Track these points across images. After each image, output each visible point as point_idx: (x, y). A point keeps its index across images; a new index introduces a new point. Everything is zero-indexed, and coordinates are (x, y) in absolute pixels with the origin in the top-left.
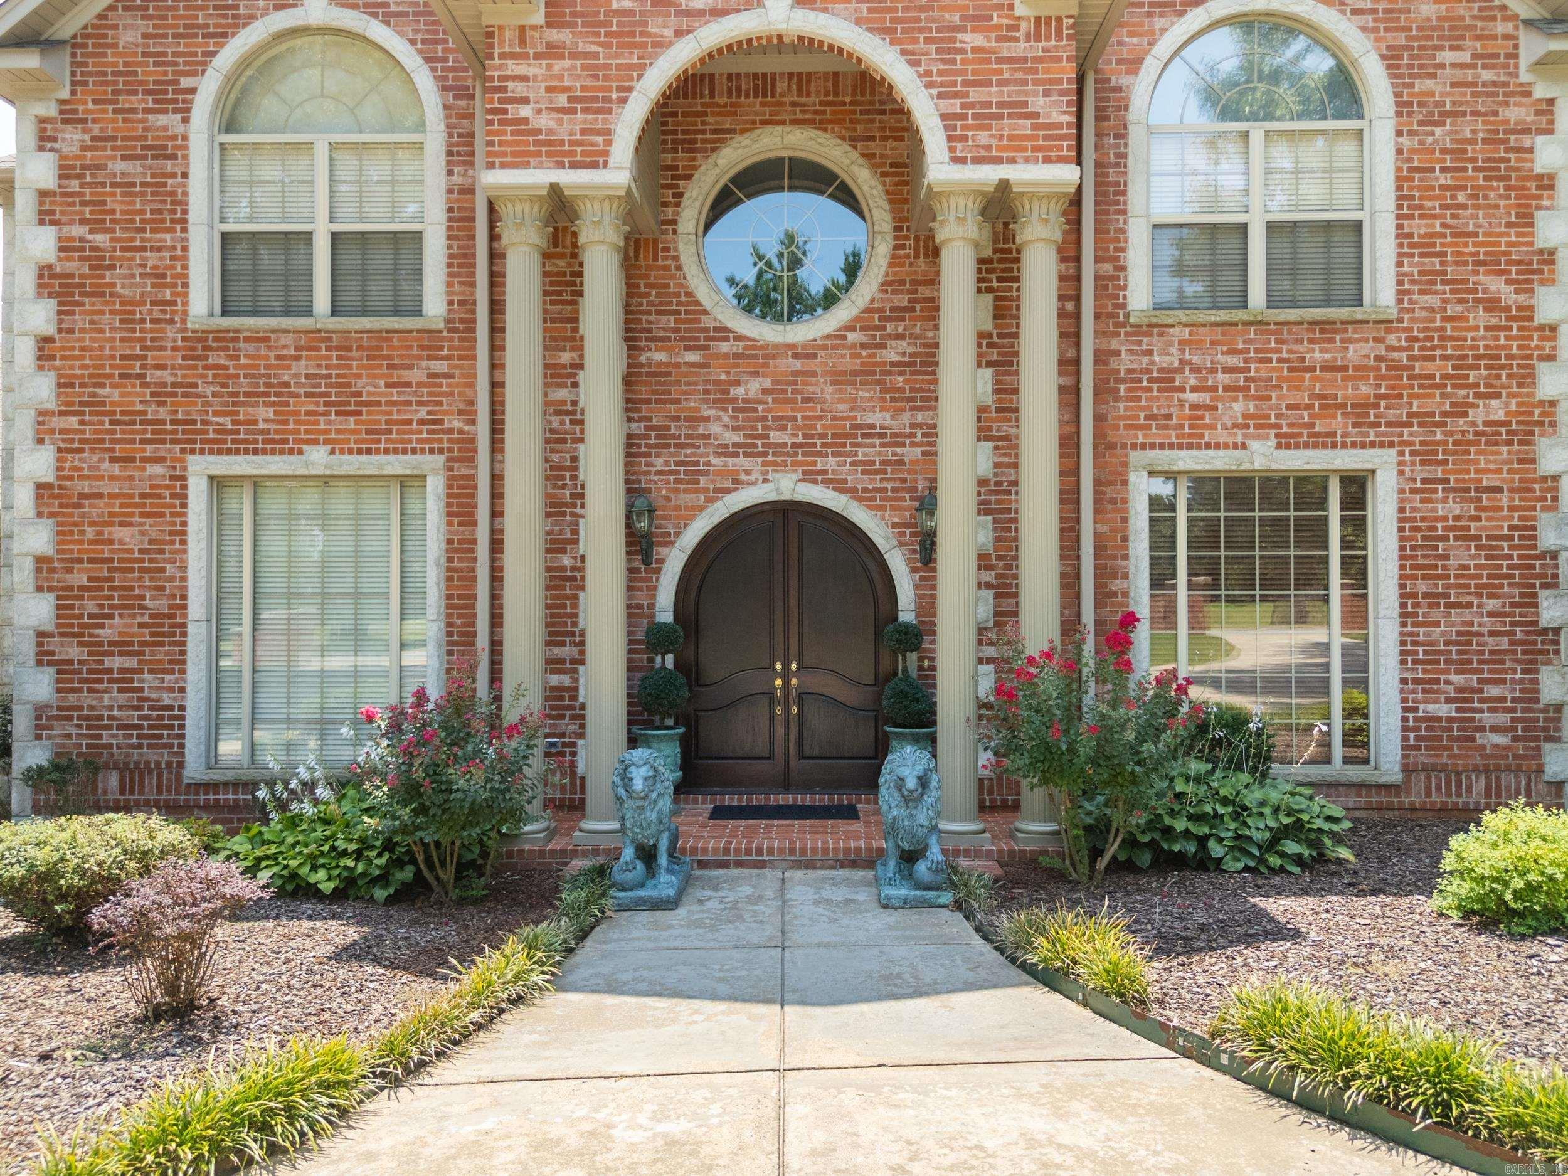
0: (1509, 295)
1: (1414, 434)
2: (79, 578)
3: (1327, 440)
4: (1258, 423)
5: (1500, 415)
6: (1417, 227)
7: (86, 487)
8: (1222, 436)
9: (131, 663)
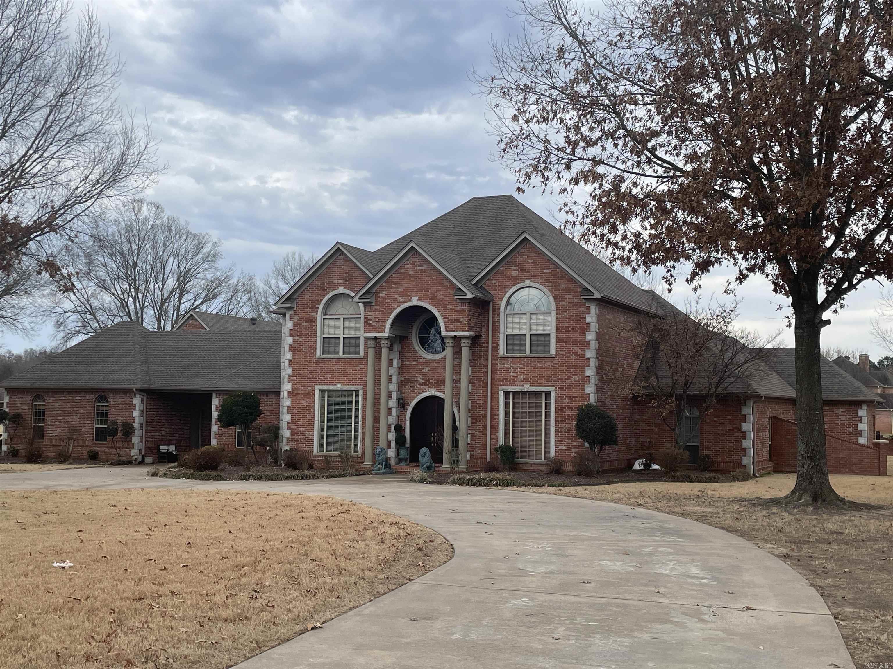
0: (580, 352)
1: (559, 383)
2: (295, 411)
3: (540, 385)
4: (526, 380)
5: (577, 379)
6: (560, 336)
7: (297, 392)
8: (518, 383)
9: (304, 429)
